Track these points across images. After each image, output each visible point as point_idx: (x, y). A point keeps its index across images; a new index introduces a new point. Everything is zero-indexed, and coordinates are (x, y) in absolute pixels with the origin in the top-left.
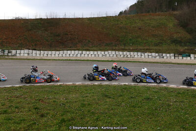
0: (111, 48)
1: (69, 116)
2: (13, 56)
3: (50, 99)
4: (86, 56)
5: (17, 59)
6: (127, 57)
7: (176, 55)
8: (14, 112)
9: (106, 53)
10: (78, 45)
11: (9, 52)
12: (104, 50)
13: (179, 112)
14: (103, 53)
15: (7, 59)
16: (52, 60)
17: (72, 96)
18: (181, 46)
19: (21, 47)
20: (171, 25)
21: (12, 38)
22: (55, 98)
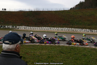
0: (65, 26)
2: (18, 29)
3: (32, 53)
4: (53, 30)
5: (19, 31)
6: (73, 31)
9: (63, 28)
10: (49, 24)
11: (16, 27)
12: (62, 27)
15: (14, 30)
16: (36, 31)
17: (44, 52)
19: (22, 25)
21: (17, 20)
22: (34, 52)
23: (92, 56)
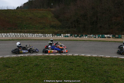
6: (23, 37)
7: (53, 35)
9: (8, 34)
13: (56, 72)
14: (5, 34)
18: (56, 29)
23: (45, 65)
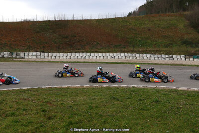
0: (120, 50)
1: (77, 118)
2: (21, 58)
3: (58, 101)
4: (95, 58)
5: (25, 61)
6: (136, 59)
7: (187, 57)
8: (22, 114)
9: (115, 54)
10: (86, 47)
11: (17, 55)
12: (113, 52)
13: (189, 115)
14: (111, 54)
15: (15, 61)
16: (61, 62)
17: (80, 99)
18: (192, 47)
19: (29, 50)
20: (182, 26)
21: (20, 40)
22: (62, 101)
23: (169, 103)
